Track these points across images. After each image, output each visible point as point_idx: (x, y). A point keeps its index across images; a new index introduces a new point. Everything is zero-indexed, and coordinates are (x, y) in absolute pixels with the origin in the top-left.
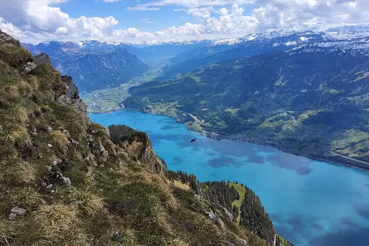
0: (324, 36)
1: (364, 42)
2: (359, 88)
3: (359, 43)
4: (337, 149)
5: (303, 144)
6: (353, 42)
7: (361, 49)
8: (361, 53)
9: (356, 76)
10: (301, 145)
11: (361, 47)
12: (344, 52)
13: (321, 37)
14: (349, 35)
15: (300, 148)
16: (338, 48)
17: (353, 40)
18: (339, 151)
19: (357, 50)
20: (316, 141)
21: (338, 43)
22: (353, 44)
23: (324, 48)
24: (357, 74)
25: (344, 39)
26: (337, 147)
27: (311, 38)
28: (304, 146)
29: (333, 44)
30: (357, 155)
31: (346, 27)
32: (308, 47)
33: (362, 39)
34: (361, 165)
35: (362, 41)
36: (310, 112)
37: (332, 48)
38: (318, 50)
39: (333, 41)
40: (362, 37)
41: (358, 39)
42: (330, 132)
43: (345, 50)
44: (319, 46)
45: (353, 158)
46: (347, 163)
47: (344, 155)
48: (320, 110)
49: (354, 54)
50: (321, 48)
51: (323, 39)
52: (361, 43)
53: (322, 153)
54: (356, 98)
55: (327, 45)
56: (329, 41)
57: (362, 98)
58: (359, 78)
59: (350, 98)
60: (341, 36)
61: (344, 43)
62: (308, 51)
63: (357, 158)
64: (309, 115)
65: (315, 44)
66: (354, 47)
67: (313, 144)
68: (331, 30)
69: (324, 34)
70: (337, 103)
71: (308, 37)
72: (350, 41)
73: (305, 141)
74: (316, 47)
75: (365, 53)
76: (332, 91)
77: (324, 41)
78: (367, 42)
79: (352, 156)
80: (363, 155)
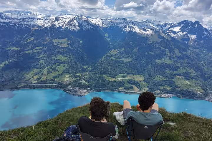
0: (3, 15)
2: (30, 46)
3: (25, 21)
4: (26, 81)
5: (5, 83)
6: (21, 20)
7: (27, 25)
8: (27, 27)
9: (27, 40)
10: (4, 84)
11: (26, 23)
13: (1, 16)
14: (18, 16)
15: (3, 86)
16: (14, 23)
17: (21, 19)
18: (27, 82)
19: (24, 25)
20: (13, 79)
21: (13, 20)
22: (22, 21)
23: (5, 23)
24: (27, 38)
25: (16, 18)
28: (5, 84)
29: (10, 20)
30: (36, 82)
31: (15, 11)
33: (26, 19)
34: (39, 86)
36: (5, 63)
37: (9, 23)
38: (1, 24)
39: (9, 18)
40: (25, 18)
41: (23, 19)
42: (19, 72)
43: (18, 25)
44: (1, 21)
45: (35, 83)
46: (32, 87)
47: (30, 83)
48: (11, 61)
49: (23, 27)
50: (2, 22)
52: (26, 21)
53: (18, 86)
54: (30, 52)
55: (6, 21)
56: (7, 19)
57: (33, 51)
58: (29, 41)
59: (26, 52)
60: (14, 16)
61: (16, 20)
64: (4, 65)
66: (23, 23)
67: (11, 81)
68: (6, 12)
69: (3, 14)
70: (20, 55)
72: (19, 19)
73: (5, 81)
75: (29, 27)
76: (15, 48)
77: (4, 18)
78: (29, 21)
79: (34, 83)
80: (39, 81)
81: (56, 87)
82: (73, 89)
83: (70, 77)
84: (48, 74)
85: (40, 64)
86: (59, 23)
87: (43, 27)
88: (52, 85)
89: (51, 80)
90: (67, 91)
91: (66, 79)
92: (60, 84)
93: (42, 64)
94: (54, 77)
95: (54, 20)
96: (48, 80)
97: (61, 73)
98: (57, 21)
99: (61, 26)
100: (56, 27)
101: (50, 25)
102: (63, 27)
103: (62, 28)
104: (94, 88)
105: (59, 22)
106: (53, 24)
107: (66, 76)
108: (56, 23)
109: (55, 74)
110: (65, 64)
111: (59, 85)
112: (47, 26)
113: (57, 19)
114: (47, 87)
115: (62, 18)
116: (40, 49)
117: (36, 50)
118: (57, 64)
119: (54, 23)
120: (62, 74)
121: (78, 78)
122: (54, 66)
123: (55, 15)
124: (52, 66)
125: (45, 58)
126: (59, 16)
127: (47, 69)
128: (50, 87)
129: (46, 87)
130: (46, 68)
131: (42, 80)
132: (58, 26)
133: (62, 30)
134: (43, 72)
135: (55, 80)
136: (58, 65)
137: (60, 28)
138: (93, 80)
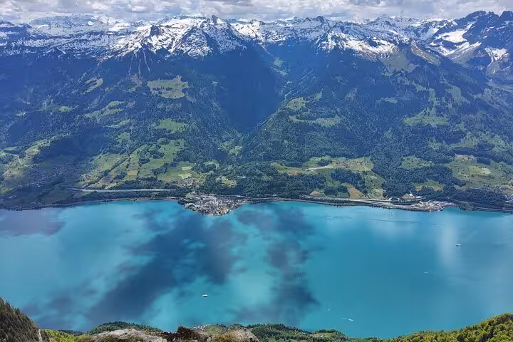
0: (31, 31)
1: (86, 40)
2: (96, 101)
3: (81, 41)
4: (90, 184)
5: (44, 191)
6: (72, 40)
7: (85, 49)
8: (87, 54)
9: (88, 86)
11: (84, 46)
12: (65, 53)
13: (26, 32)
14: (65, 29)
15: (40, 198)
16: (55, 48)
17: (72, 36)
18: (92, 186)
19: (80, 50)
20: (60, 181)
21: (52, 40)
22: (73, 42)
23: (34, 48)
24: (88, 82)
25: (59, 35)
26: (89, 181)
27: (10, 33)
28: (45, 194)
29: (47, 42)
30: (115, 184)
31: (58, 18)
32: (9, 47)
33: (83, 35)
34: (122, 194)
35: (83, 38)
36: (41, 143)
37: (45, 47)
38: (27, 51)
39: (44, 37)
40: (82, 33)
41: (78, 35)
42: (75, 164)
43: (65, 51)
44: (26, 45)
45: (111, 189)
46: (106, 198)
47: (100, 189)
48: (53, 138)
49: (78, 56)
50: (30, 48)
51: (29, 34)
52: (83, 40)
53: (72, 195)
54: (96, 113)
55: (38, 43)
56: (39, 37)
57: (102, 113)
58: (92, 88)
59: (88, 115)
60: (55, 31)
61: (60, 40)
62: (11, 53)
63: (116, 188)
64: (40, 148)
65: (20, 43)
66: (76, 46)
67: (57, 186)
68: (37, 22)
69: (30, 27)
70: (73, 124)
71: (5, 32)
72: (68, 38)
73: (44, 186)
74: (23, 47)
75: (91, 54)
76: (63, 109)
77: (32, 38)
78: (90, 39)
79: (109, 187)
80: (121, 182)
81: (161, 196)
82: (202, 199)
83: (193, 169)
84: (140, 166)
85: (120, 141)
86: (160, 41)
87: (124, 53)
88: (151, 192)
89: (148, 179)
90: (187, 205)
91: (183, 176)
92: (171, 188)
93: (124, 142)
94: (156, 172)
95: (148, 35)
96: (142, 180)
97: (170, 160)
98: (155, 36)
99: (165, 47)
100: (154, 51)
101: (140, 47)
102: (171, 51)
103: (169, 53)
104: (249, 196)
105: (160, 37)
106: (146, 44)
107: (184, 168)
108: (154, 40)
109: (157, 164)
110: (178, 140)
111: (169, 190)
112: (133, 49)
113: (155, 31)
114: (141, 195)
115: (167, 27)
116: (118, 107)
117: (110, 108)
118: (159, 141)
119: (149, 41)
120: (173, 165)
121: (212, 172)
122: (154, 146)
123: (151, 22)
124: (149, 145)
125: (131, 128)
126: (161, 22)
127: (138, 153)
128: (148, 195)
129: (138, 197)
130: (136, 152)
131: (128, 180)
132: (158, 48)
133: (168, 56)
134: (129, 161)
135: (159, 179)
136: (163, 143)
137: (163, 51)
138: (247, 175)
